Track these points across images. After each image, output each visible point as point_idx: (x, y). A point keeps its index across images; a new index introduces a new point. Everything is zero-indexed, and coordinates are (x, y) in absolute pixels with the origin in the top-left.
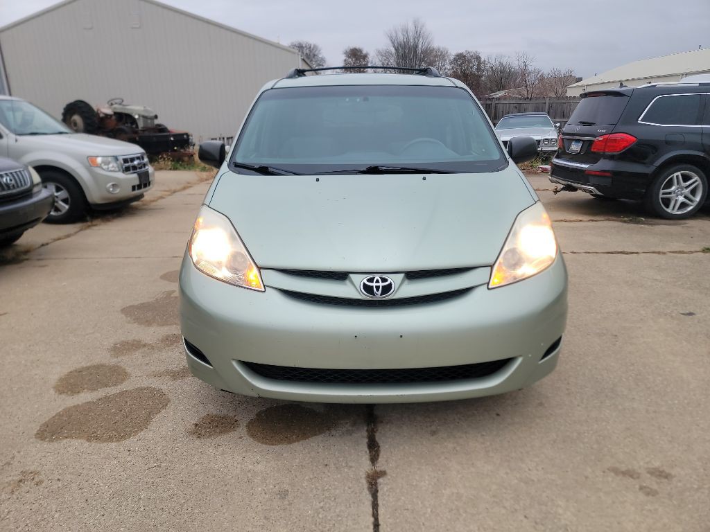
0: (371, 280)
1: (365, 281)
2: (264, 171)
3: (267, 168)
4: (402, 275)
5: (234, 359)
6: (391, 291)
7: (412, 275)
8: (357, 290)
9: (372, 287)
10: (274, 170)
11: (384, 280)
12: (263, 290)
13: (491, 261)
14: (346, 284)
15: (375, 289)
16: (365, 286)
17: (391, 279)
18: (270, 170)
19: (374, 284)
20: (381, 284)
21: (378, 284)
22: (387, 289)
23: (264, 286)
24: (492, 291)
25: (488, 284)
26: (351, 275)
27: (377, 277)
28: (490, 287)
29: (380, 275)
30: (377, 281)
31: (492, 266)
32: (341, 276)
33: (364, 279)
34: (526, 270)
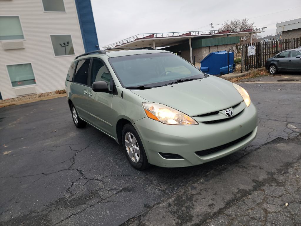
1: (226, 112)
4: (232, 108)
6: (233, 113)
8: (225, 115)
12: (197, 124)
17: (231, 110)
18: (145, 87)
19: (228, 112)
20: (230, 112)
26: (220, 112)
27: (228, 110)
29: (228, 109)
31: (243, 101)
32: (217, 113)
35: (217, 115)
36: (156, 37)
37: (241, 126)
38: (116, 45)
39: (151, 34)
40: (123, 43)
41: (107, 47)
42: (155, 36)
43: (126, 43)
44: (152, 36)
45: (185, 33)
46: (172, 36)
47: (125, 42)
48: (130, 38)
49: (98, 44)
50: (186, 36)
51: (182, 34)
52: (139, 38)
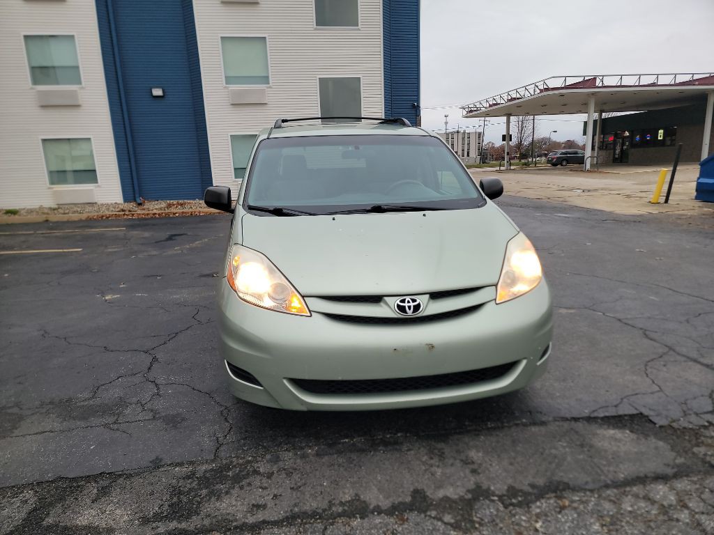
0: (403, 301)
1: (398, 302)
2: (278, 212)
3: (281, 210)
4: (428, 296)
5: (284, 378)
6: (421, 309)
7: (436, 296)
8: (392, 309)
9: (405, 307)
10: (288, 211)
11: (414, 301)
12: (309, 315)
13: (494, 281)
14: (381, 306)
15: (407, 308)
16: (399, 306)
17: (419, 300)
18: (284, 211)
19: (406, 305)
20: (412, 304)
21: (409, 304)
22: (417, 308)
23: (310, 311)
24: (499, 305)
25: (495, 300)
26: (386, 298)
27: (408, 298)
28: (498, 302)
29: (410, 297)
30: (408, 302)
31: (496, 285)
32: (376, 299)
33: (397, 301)
34: (521, 288)
35: (375, 304)
36: (601, 85)
37: (431, 347)
38: (491, 103)
39: (586, 78)
40: (510, 98)
41: (470, 106)
42: (598, 83)
43: (515, 99)
44: (590, 82)
45: (696, 77)
46: (653, 85)
47: (514, 96)
48: (527, 88)
49: (418, 100)
50: (699, 84)
51: (687, 78)
52: (551, 86)
